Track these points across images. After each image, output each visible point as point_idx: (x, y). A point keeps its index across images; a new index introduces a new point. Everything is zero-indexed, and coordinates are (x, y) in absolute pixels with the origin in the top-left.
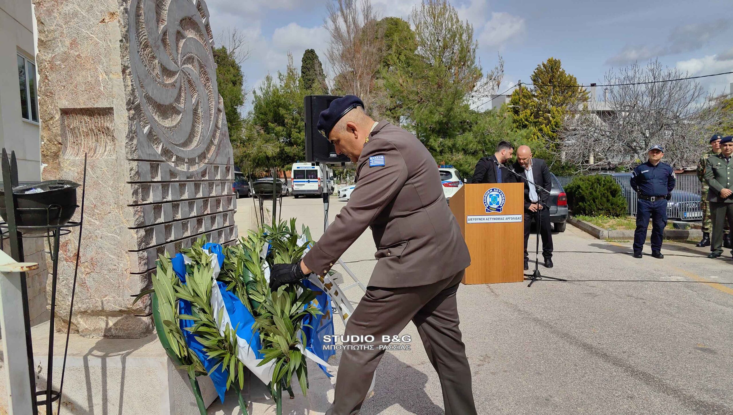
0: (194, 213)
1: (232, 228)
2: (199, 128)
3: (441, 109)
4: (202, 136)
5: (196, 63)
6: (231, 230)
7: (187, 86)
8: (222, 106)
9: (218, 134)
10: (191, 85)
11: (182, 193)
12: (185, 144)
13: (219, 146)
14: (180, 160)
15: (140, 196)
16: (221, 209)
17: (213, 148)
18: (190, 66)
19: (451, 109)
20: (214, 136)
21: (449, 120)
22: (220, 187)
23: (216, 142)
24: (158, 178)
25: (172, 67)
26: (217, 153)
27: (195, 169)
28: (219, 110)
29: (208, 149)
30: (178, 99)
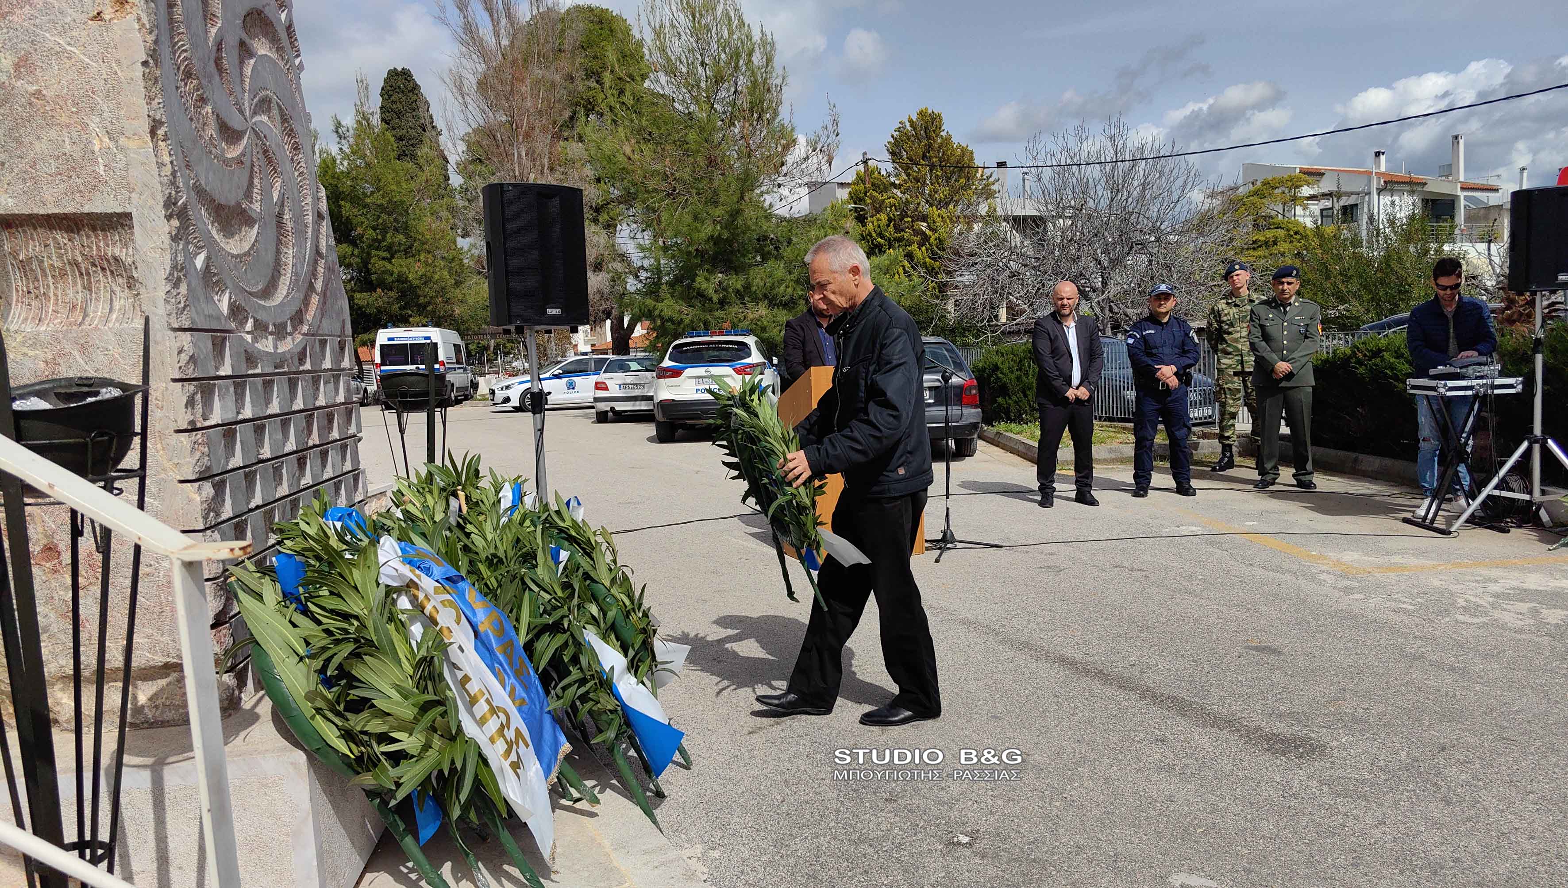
0: (291, 445)
1: (356, 474)
2: (289, 255)
3: (718, 212)
4: (296, 274)
5: (275, 112)
6: (356, 479)
7: (263, 161)
8: (324, 206)
9: (321, 270)
10: (270, 161)
11: (268, 402)
12: (268, 292)
13: (324, 295)
14: (260, 328)
15: (199, 408)
16: (335, 434)
17: (315, 300)
18: (264, 118)
19: (736, 213)
20: (314, 274)
21: (734, 236)
22: (331, 386)
23: (319, 285)
24: (226, 370)
25: (236, 122)
26: (323, 310)
27: (287, 345)
28: (320, 216)
29: (306, 302)
30: (248, 195)
